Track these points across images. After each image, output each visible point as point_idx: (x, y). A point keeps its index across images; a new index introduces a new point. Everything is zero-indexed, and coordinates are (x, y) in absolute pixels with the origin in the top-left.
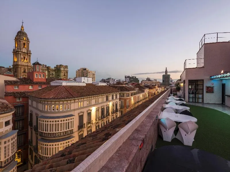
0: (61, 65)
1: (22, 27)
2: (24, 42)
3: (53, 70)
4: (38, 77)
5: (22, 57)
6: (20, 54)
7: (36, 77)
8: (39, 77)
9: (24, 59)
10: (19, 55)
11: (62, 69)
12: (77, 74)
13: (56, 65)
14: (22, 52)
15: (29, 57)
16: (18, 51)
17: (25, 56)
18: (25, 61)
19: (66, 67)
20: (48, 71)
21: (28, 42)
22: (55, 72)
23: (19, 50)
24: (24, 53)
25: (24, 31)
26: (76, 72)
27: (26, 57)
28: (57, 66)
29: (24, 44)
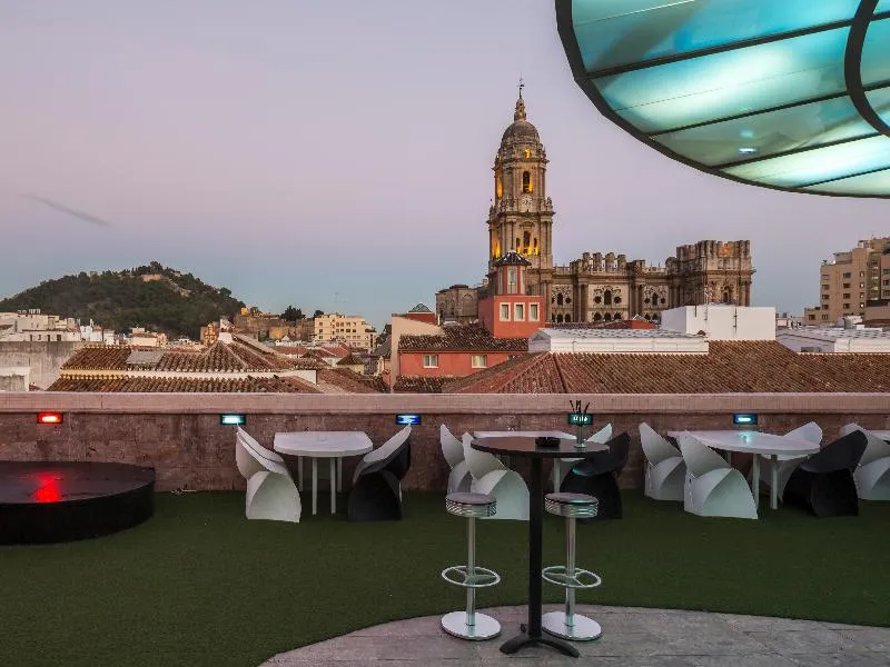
0: (702, 245)
1: (520, 106)
2: (526, 166)
3: (657, 277)
4: (512, 316)
5: (519, 233)
6: (512, 223)
7: (502, 319)
8: (517, 319)
9: (527, 243)
10: (509, 227)
11: (711, 265)
12: (826, 287)
13: (679, 249)
14: (518, 214)
15: (543, 229)
16: (505, 215)
17: (527, 228)
18: (530, 249)
19: (741, 248)
20: (633, 287)
21: (542, 165)
22: (672, 288)
23: (508, 209)
24: (527, 214)
25: (527, 120)
26: (825, 276)
27: (534, 233)
28: (683, 250)
29: (526, 175)
